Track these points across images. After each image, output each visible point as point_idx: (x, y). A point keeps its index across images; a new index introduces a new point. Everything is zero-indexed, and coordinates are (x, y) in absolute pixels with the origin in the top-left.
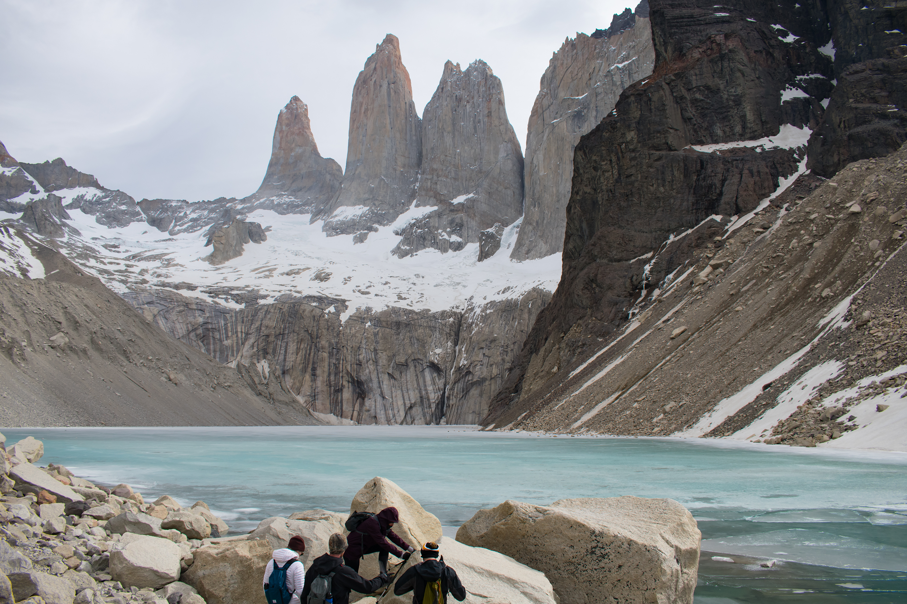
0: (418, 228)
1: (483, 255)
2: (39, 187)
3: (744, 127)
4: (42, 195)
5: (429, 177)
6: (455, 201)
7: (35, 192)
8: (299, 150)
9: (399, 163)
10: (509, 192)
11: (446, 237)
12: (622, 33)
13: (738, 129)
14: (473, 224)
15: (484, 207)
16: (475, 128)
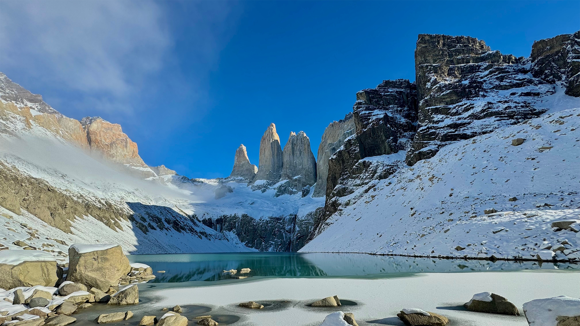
0: (283, 187)
1: (304, 195)
2: (156, 175)
3: (385, 151)
4: (157, 177)
5: (286, 170)
6: (294, 178)
7: (154, 176)
8: (243, 162)
9: (276, 166)
10: (312, 175)
11: (291, 190)
12: (348, 121)
13: (383, 151)
14: (301, 185)
15: (304, 180)
16: (300, 154)
